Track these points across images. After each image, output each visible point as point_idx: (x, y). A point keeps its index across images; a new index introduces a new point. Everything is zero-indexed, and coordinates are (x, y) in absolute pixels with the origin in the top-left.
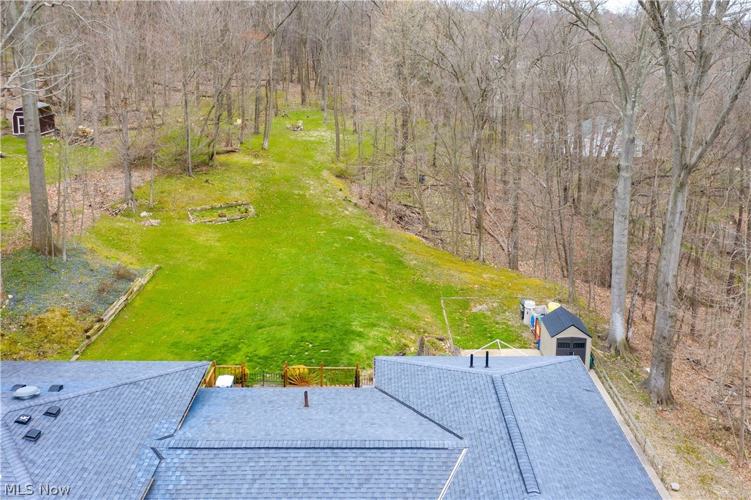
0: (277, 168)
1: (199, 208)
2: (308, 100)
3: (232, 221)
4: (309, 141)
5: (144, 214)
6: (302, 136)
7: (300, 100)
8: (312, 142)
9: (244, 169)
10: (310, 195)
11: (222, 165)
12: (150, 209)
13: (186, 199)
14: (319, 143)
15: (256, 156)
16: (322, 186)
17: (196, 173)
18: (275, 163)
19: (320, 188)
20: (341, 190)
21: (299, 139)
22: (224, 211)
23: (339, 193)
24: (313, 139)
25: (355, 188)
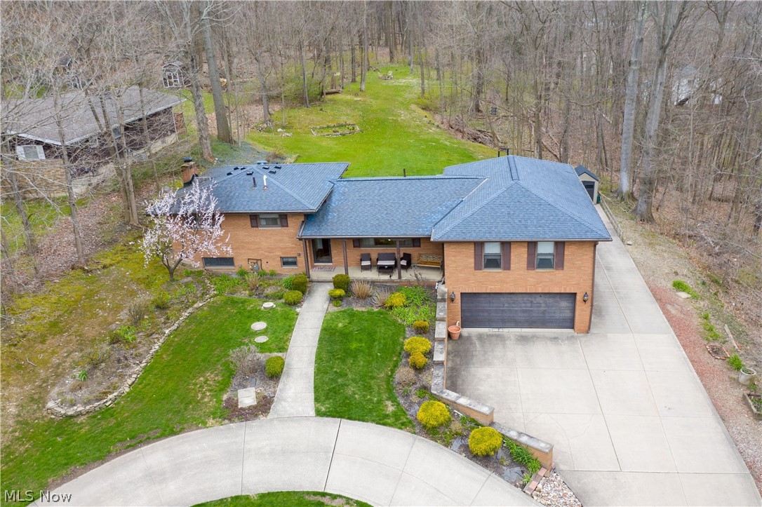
0: (375, 104)
1: (318, 127)
2: (395, 59)
3: (343, 135)
4: (399, 85)
5: (280, 130)
6: (391, 83)
7: (389, 59)
8: (402, 86)
9: (347, 103)
10: (401, 120)
11: (330, 100)
12: (283, 127)
13: (308, 121)
14: (407, 87)
15: (356, 95)
16: (410, 114)
17: (312, 106)
18: (372, 100)
19: (409, 116)
20: (426, 117)
21: (390, 85)
22: (337, 129)
23: (425, 119)
24: (402, 84)
25: (438, 117)
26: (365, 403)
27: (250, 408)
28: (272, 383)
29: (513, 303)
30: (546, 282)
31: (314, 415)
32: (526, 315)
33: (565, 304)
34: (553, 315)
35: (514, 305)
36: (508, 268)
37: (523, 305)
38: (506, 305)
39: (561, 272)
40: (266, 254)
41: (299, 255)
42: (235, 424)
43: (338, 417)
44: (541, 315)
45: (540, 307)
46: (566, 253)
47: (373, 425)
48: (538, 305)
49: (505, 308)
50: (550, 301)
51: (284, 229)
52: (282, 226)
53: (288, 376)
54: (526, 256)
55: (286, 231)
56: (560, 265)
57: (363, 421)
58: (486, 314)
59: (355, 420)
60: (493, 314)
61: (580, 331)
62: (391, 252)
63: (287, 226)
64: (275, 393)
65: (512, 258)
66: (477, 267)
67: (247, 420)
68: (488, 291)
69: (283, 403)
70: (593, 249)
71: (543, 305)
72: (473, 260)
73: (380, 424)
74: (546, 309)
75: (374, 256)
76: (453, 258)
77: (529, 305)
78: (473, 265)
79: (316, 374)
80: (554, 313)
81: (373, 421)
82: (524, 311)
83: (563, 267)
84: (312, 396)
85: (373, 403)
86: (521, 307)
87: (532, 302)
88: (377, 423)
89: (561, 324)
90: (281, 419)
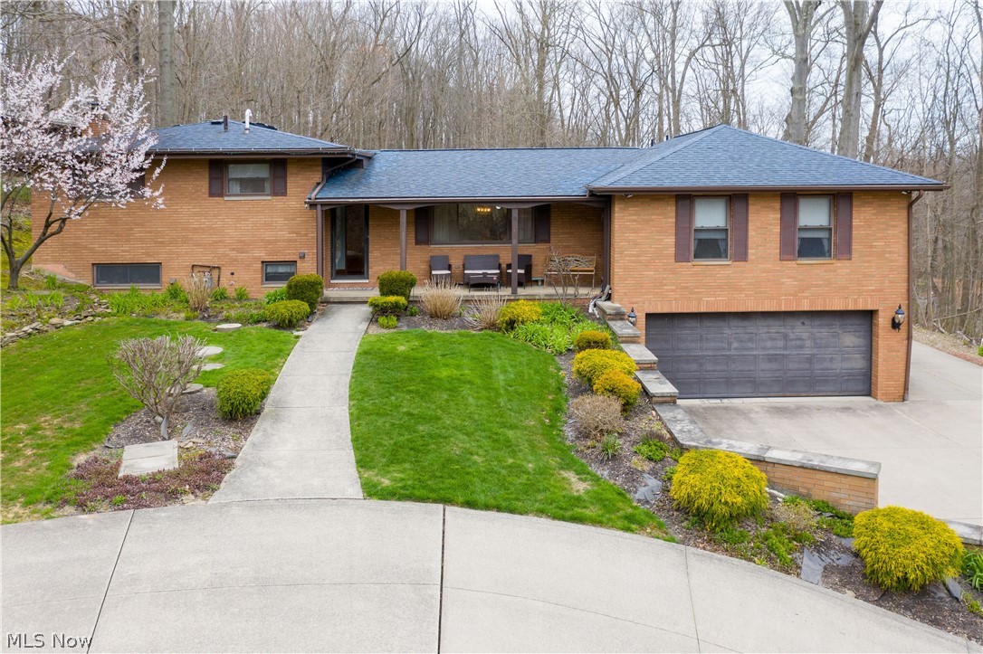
26: (504, 472)
27: (154, 479)
28: (230, 431)
29: (750, 340)
30: (817, 286)
31: (361, 495)
32: (774, 366)
33: (851, 339)
34: (827, 365)
35: (750, 345)
36: (742, 256)
37: (769, 344)
38: (735, 345)
39: (847, 263)
40: (233, 254)
41: (303, 257)
42: (95, 515)
43: (435, 501)
44: (807, 366)
45: (802, 347)
46: (855, 222)
47: (544, 522)
48: (798, 343)
49: (733, 352)
50: (822, 332)
51: (278, 202)
52: (275, 194)
53: (276, 418)
54: (777, 229)
55: (280, 205)
56: (846, 250)
57: (512, 511)
58: (694, 367)
59: (487, 507)
60: (709, 367)
61: (890, 398)
62: (491, 253)
63: (284, 194)
64: (237, 450)
65: (751, 233)
66: (680, 256)
67: (139, 505)
68: (703, 309)
69: (260, 469)
70: (905, 213)
71: (808, 343)
72: (671, 240)
73: (563, 519)
74: (815, 351)
75: (456, 262)
76: (632, 236)
77: (781, 343)
78: (672, 251)
79: (355, 419)
80: (832, 359)
81: (541, 512)
82: (771, 358)
83: (849, 251)
84: (349, 456)
85: (528, 473)
86: (765, 348)
87: (785, 337)
88: (555, 518)
89: (844, 387)
90: (255, 504)
